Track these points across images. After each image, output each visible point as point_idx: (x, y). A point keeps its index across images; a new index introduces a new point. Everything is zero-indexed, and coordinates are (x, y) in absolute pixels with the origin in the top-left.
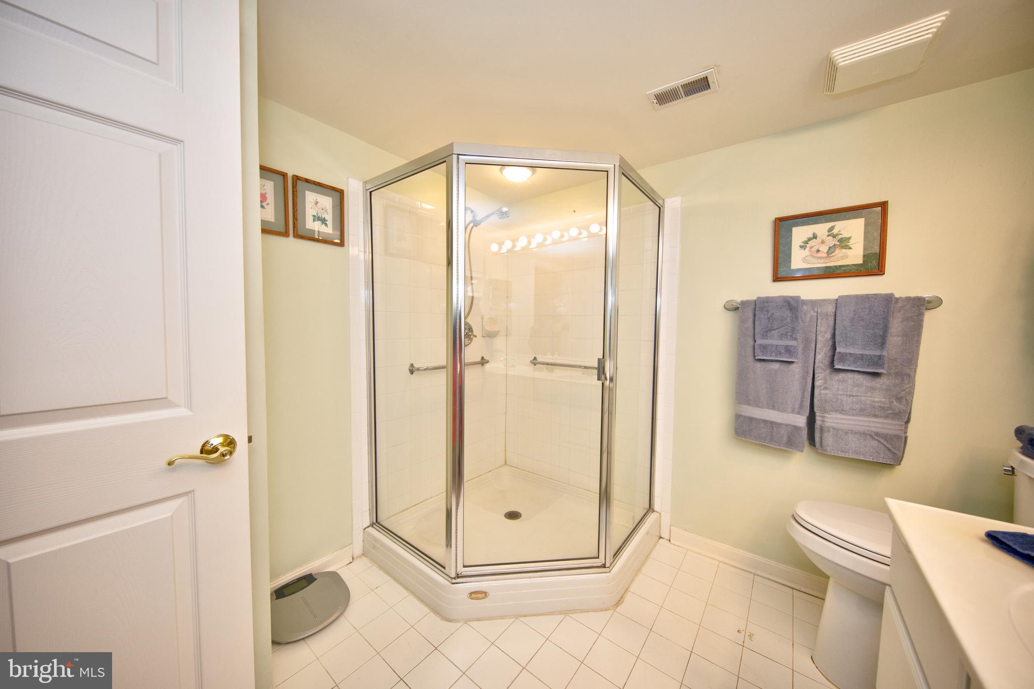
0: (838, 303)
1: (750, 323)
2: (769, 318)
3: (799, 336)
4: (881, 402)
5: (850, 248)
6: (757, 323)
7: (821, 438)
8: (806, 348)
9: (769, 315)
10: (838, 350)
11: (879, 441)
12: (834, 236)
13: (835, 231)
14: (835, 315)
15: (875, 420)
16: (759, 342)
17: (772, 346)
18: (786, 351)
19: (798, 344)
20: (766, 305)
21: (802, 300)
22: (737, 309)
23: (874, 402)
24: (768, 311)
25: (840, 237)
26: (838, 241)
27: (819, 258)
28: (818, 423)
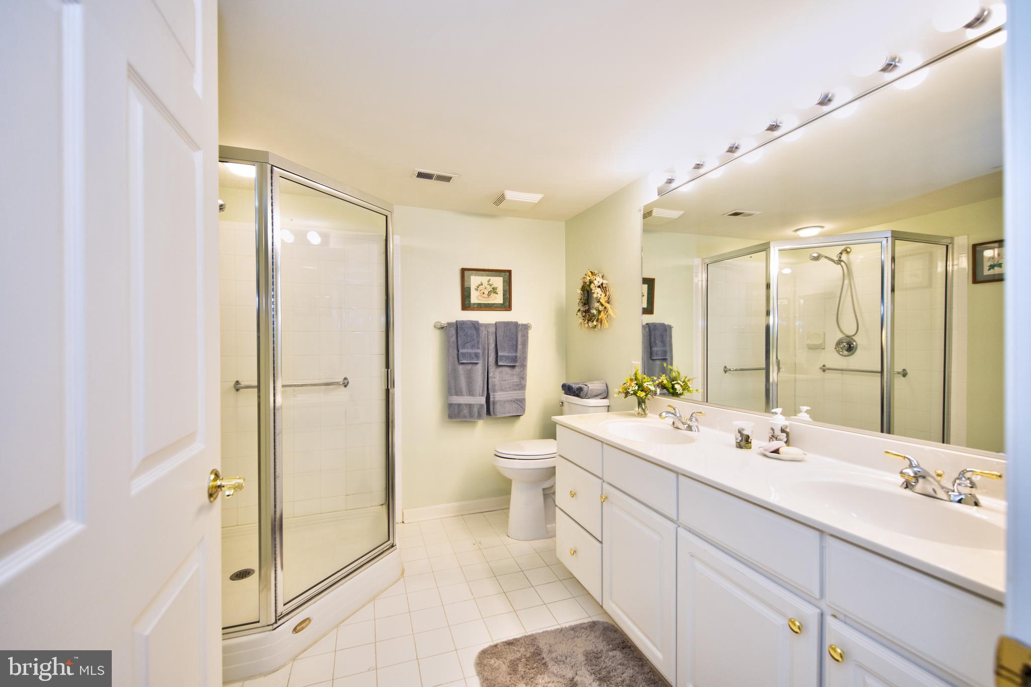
0: (496, 325)
1: (454, 338)
2: (465, 335)
3: (480, 346)
4: (516, 382)
5: (497, 294)
6: (459, 338)
7: (494, 409)
8: (483, 353)
9: (465, 333)
10: (500, 354)
11: (518, 404)
12: (490, 286)
13: (491, 283)
14: (496, 333)
15: (514, 392)
16: (461, 351)
17: (468, 353)
18: (475, 356)
19: (479, 351)
20: (463, 326)
21: (481, 324)
22: (443, 328)
23: (514, 382)
24: (464, 330)
25: (493, 286)
26: (493, 289)
27: (484, 297)
28: (491, 399)
